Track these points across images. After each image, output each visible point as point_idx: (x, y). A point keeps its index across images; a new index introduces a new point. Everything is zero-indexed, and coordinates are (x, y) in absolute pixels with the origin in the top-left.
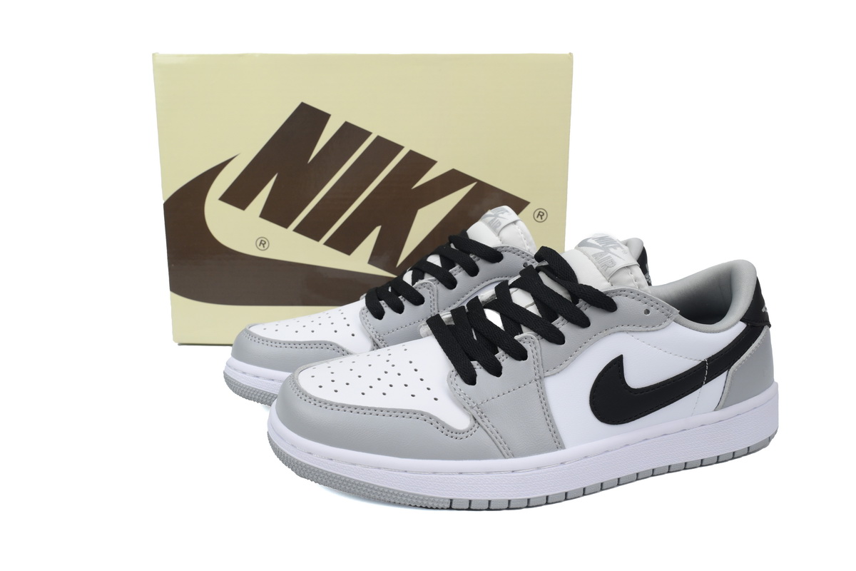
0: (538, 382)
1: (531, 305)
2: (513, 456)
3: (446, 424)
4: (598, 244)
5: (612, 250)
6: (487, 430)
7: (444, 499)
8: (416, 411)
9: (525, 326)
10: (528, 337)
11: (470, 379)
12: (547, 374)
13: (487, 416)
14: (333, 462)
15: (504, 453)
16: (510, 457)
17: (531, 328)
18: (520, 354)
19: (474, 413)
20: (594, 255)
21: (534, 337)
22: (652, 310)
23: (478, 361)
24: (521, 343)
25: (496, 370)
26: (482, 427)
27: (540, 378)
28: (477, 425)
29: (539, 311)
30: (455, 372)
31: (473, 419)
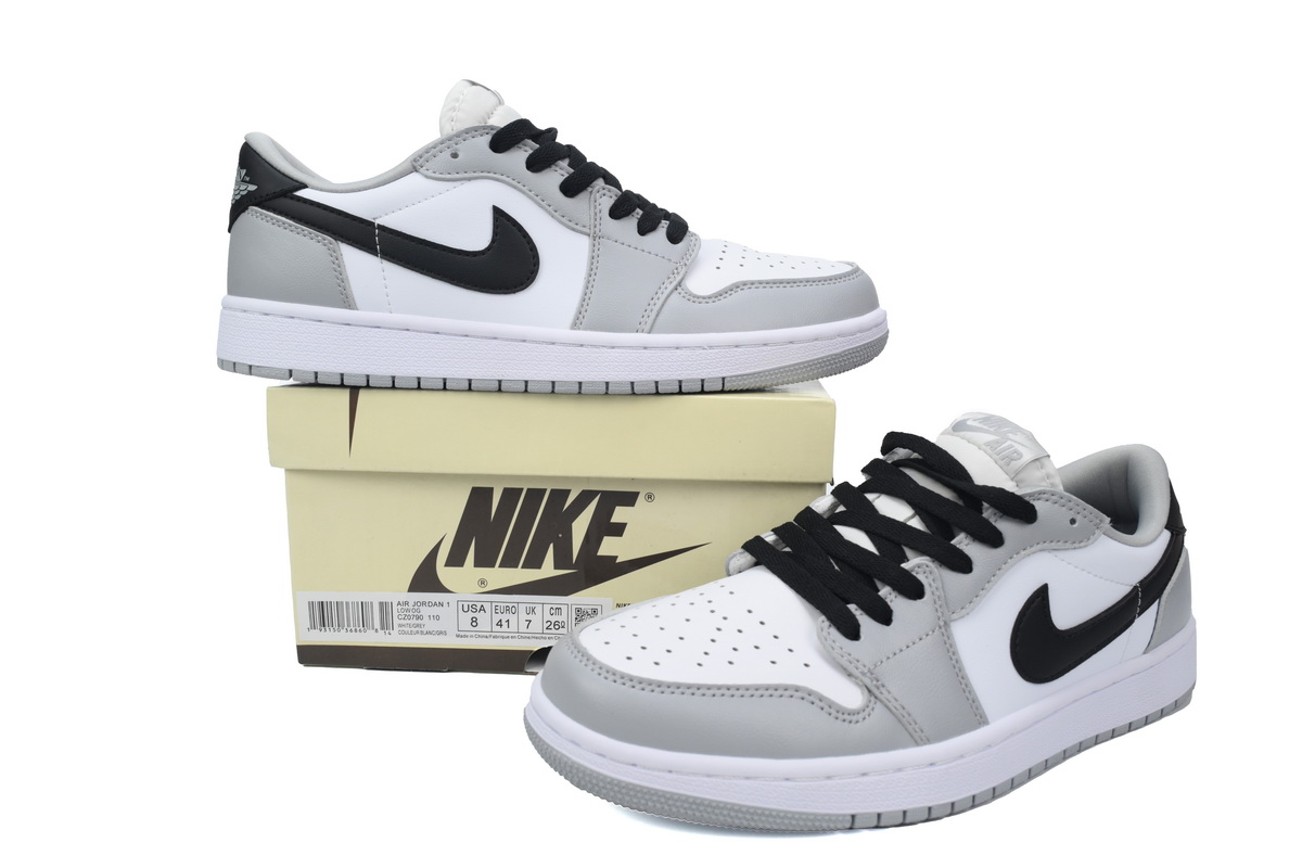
0: (943, 630)
1: (912, 517)
2: (928, 741)
3: (833, 703)
4: (986, 427)
5: (1010, 435)
6: (890, 705)
7: (844, 815)
8: (787, 685)
9: (911, 548)
10: (922, 564)
11: (852, 631)
12: (954, 616)
13: (886, 684)
14: (674, 776)
15: (917, 738)
16: (925, 744)
17: (922, 552)
18: (913, 590)
19: (867, 681)
20: (987, 444)
21: (931, 564)
22: (1079, 518)
23: (857, 604)
24: (914, 573)
25: (884, 615)
26: (881, 701)
27: (945, 623)
28: (873, 699)
29: (927, 526)
30: (827, 623)
31: (866, 691)
